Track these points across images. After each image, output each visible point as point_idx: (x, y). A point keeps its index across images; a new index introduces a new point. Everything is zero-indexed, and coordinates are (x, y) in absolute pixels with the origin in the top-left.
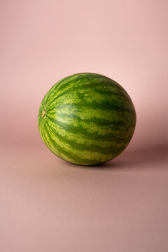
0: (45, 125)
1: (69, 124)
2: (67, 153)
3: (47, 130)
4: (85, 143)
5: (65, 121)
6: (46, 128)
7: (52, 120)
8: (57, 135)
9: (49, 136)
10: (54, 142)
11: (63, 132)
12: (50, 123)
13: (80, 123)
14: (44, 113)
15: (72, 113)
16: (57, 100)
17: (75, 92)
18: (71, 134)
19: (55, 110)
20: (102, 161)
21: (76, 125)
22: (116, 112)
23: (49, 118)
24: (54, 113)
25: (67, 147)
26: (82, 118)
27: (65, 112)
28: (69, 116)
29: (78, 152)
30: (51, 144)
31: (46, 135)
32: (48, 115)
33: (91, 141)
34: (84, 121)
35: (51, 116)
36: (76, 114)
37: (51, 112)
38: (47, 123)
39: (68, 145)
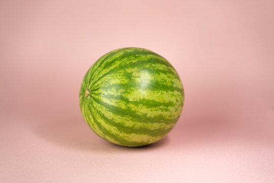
0: (89, 106)
1: (116, 106)
2: (112, 136)
3: (91, 112)
4: (133, 126)
5: (112, 103)
6: (90, 109)
7: (98, 101)
8: (103, 117)
9: (94, 118)
10: (99, 125)
11: (109, 115)
12: (95, 104)
13: (128, 105)
14: (87, 92)
15: (119, 94)
16: (103, 79)
17: (122, 71)
18: (119, 117)
19: (100, 91)
20: (149, 143)
21: (123, 107)
22: (165, 92)
23: (94, 98)
24: (100, 94)
25: (113, 130)
26: (131, 100)
27: (112, 94)
28: (117, 98)
29: (126, 135)
30: (96, 126)
31: (91, 116)
32: (93, 95)
33: (139, 124)
34: (132, 103)
35: (96, 97)
36: (124, 95)
37: (96, 92)
38: (92, 104)
39: (115, 127)
